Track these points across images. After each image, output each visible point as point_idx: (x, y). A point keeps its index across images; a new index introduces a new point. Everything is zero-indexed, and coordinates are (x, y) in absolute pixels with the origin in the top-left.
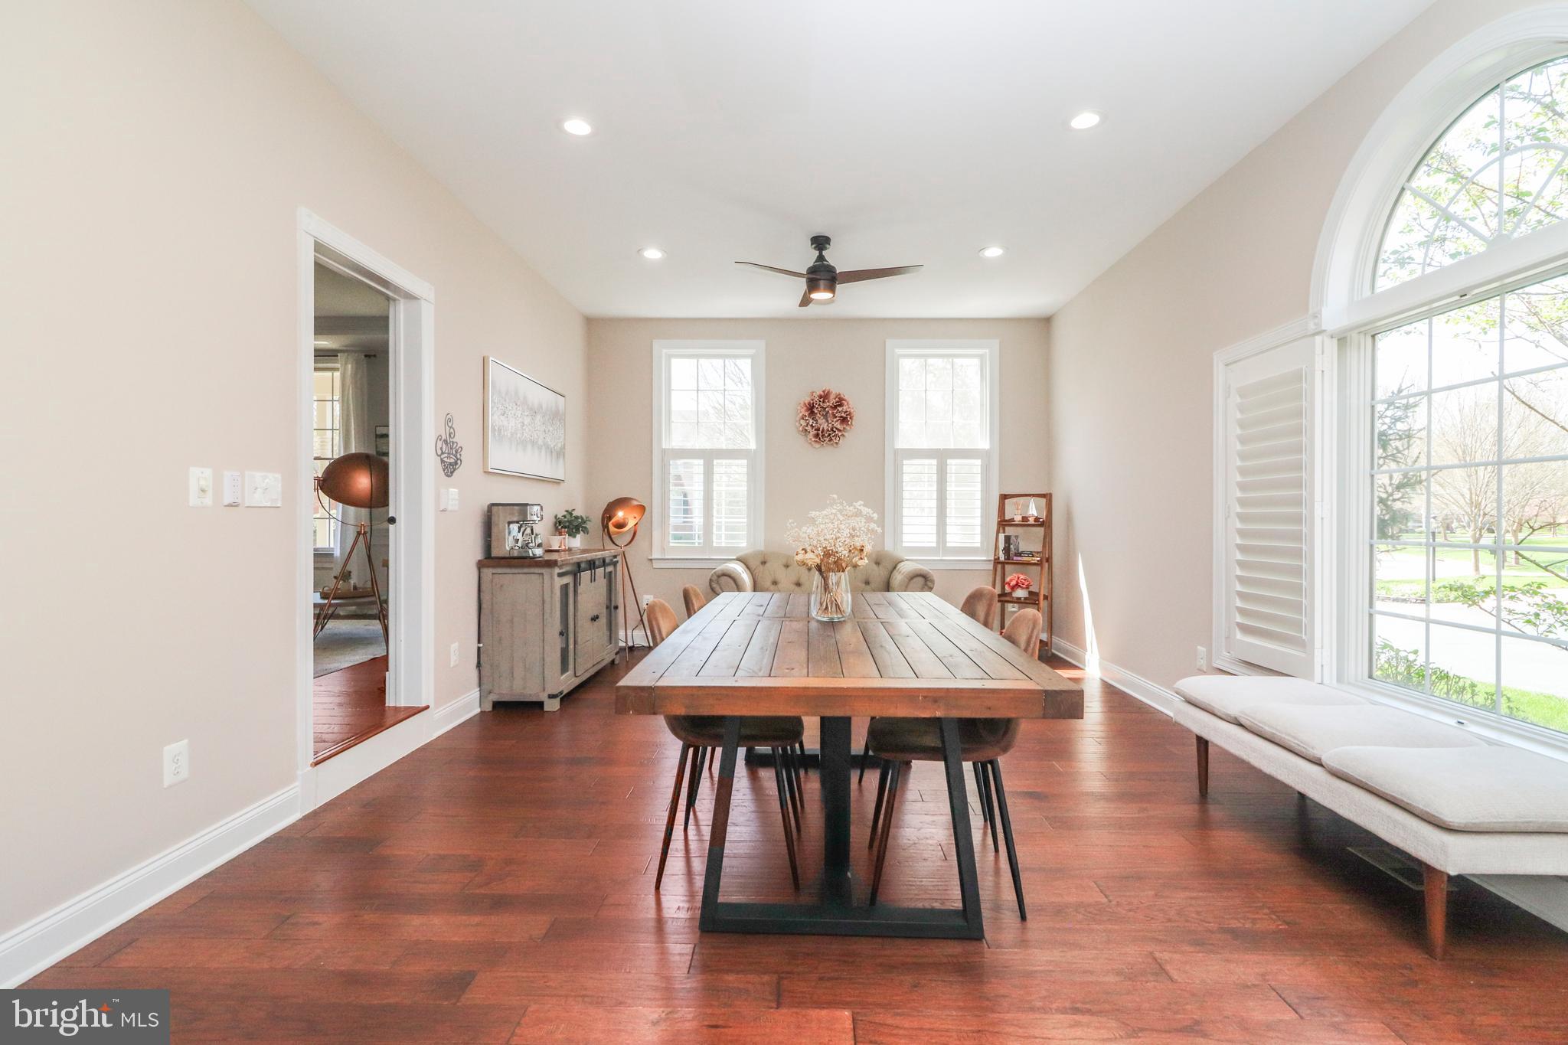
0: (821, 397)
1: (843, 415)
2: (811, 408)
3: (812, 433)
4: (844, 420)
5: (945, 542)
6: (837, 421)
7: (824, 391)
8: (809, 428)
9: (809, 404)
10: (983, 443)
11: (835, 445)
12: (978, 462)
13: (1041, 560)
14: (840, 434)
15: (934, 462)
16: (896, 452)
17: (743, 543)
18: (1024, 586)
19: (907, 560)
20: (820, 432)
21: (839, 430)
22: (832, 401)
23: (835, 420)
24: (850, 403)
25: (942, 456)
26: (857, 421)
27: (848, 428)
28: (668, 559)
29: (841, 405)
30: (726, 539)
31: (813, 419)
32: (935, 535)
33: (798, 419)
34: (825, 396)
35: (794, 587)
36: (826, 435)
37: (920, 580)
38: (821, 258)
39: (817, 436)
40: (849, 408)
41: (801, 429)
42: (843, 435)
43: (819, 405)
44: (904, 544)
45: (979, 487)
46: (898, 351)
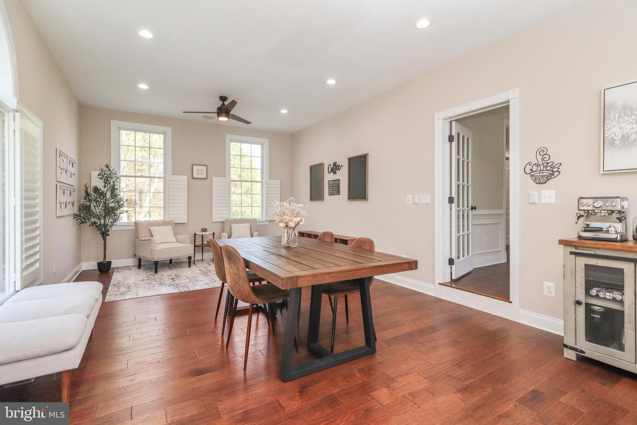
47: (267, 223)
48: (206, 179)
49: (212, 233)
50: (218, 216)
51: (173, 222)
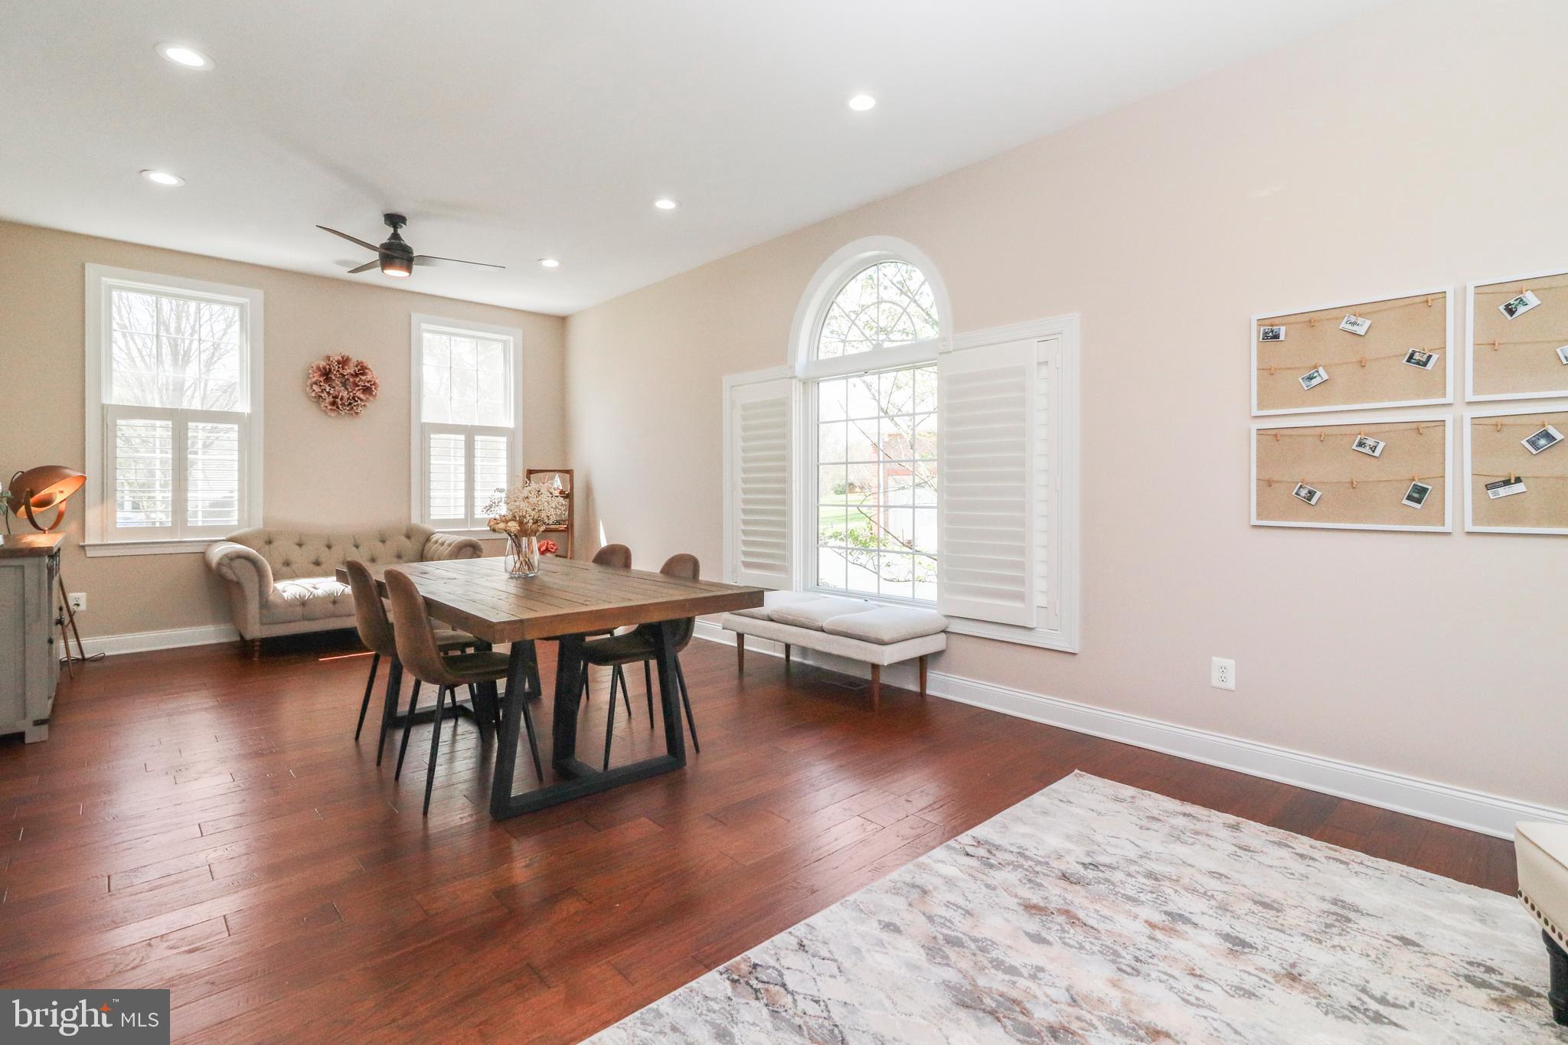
0: (339, 362)
1: (367, 384)
2: (326, 374)
3: (327, 400)
4: (367, 390)
5: (473, 514)
6: (359, 390)
7: (343, 357)
8: (324, 395)
9: (325, 368)
10: (508, 421)
11: (354, 414)
12: (504, 439)
13: (567, 528)
14: (363, 404)
15: (462, 437)
16: (423, 426)
17: (233, 520)
18: (553, 550)
19: (438, 532)
20: (338, 400)
21: (361, 400)
22: (350, 370)
23: (357, 388)
24: (374, 372)
25: (470, 433)
26: (379, 392)
27: (371, 398)
28: (109, 545)
29: (363, 374)
30: (203, 517)
31: (329, 385)
32: (463, 508)
33: (309, 383)
34: (344, 362)
35: (312, 566)
36: (346, 404)
37: (470, 550)
38: (395, 236)
39: (334, 403)
40: (373, 377)
41: (313, 394)
42: (364, 406)
43: (338, 371)
44: (432, 518)
45: (504, 462)
46: (424, 326)
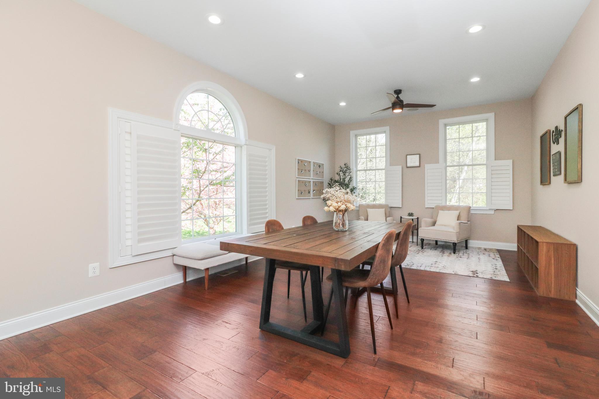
47: (492, 212)
48: (419, 166)
49: (417, 218)
50: (430, 202)
51: (388, 205)
